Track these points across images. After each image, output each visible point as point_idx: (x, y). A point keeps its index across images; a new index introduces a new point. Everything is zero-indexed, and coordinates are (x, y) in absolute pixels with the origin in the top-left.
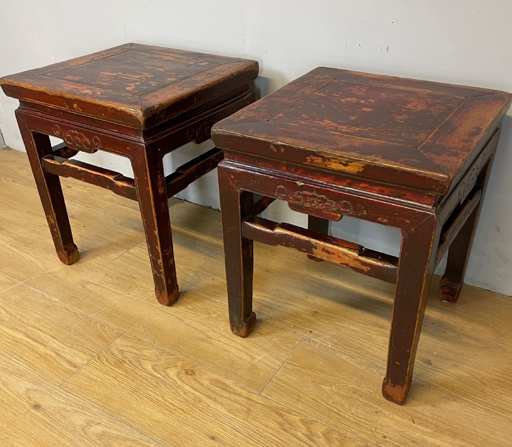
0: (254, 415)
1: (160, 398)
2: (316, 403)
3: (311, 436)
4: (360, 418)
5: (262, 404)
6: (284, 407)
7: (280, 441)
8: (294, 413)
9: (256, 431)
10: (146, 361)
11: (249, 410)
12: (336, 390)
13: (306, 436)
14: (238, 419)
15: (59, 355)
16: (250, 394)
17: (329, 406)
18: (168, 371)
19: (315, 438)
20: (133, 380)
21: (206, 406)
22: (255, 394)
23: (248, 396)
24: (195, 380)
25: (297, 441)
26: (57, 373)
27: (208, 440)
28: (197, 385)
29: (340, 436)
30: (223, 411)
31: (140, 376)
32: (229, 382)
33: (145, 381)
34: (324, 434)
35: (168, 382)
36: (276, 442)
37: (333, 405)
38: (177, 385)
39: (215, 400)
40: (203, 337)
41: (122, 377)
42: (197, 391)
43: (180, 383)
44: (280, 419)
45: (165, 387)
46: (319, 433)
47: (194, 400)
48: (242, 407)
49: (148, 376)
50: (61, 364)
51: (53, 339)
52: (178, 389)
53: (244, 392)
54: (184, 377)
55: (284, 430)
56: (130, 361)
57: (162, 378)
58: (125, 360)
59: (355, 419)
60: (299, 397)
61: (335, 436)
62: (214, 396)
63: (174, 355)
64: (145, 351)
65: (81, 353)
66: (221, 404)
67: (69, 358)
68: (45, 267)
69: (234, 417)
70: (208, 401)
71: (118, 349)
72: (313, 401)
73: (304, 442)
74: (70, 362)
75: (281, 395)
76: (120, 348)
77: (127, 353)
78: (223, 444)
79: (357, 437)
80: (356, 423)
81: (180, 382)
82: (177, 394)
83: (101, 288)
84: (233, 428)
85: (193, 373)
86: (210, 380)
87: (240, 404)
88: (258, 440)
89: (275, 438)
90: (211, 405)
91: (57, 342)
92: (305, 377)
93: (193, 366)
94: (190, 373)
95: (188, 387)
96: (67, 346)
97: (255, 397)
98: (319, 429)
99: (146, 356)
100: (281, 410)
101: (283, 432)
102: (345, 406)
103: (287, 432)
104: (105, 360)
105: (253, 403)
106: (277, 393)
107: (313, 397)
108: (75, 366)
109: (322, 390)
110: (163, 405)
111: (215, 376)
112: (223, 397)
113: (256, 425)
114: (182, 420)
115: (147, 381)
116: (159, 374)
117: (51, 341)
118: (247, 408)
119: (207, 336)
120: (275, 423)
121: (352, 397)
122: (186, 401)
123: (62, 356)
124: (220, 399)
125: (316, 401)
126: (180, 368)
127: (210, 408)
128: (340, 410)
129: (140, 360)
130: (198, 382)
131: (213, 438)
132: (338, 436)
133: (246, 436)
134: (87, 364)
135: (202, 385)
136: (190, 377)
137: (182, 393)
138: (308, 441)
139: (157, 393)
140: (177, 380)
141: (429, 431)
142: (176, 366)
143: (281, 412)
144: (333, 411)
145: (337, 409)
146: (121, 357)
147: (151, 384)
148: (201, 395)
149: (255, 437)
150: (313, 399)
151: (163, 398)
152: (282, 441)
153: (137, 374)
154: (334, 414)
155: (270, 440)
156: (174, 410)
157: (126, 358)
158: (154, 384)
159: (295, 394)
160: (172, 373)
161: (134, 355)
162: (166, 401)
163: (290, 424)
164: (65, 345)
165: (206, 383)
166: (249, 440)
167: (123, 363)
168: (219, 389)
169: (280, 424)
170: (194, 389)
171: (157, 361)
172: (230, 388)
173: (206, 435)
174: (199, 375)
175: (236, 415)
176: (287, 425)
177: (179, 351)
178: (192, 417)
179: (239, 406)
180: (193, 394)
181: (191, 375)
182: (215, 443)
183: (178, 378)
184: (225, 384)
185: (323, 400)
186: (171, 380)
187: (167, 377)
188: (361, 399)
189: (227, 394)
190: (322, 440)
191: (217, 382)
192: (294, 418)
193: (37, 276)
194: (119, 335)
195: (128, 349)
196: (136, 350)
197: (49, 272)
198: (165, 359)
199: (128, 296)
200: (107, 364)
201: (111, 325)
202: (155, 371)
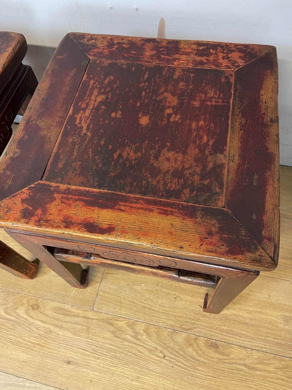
0: (93, 331)
1: (20, 340)
2: (134, 304)
3: (136, 335)
4: (166, 307)
5: (96, 319)
6: (112, 316)
7: (116, 348)
8: (121, 319)
9: (97, 345)
11: (88, 328)
12: (145, 288)
13: (133, 337)
14: (82, 339)
16: (85, 312)
17: (143, 305)
18: (18, 311)
19: (139, 337)
21: (56, 335)
22: (89, 311)
23: (84, 315)
24: (41, 312)
25: (128, 343)
27: (66, 366)
28: (44, 318)
29: (156, 329)
30: (70, 335)
32: (67, 307)
33: (3, 327)
34: (145, 331)
35: (21, 322)
36: (114, 349)
37: (146, 302)
38: (29, 323)
39: (61, 327)
42: (45, 323)
44: (112, 329)
45: (20, 328)
46: (141, 331)
47: (46, 333)
48: (83, 327)
49: (4, 321)
52: (30, 326)
53: (80, 312)
54: (32, 313)
55: (117, 337)
57: (16, 319)
59: (163, 310)
60: (121, 303)
61: (152, 330)
62: (60, 323)
63: (19, 293)
66: (67, 329)
69: (80, 338)
70: (55, 330)
72: (132, 304)
73: (133, 343)
75: (108, 306)
78: (77, 366)
79: (167, 326)
80: (164, 313)
81: (30, 318)
82: (31, 331)
84: (81, 348)
85: (38, 307)
86: (53, 310)
87: (80, 324)
88: (101, 353)
89: (112, 347)
90: (59, 333)
92: (121, 283)
93: (37, 300)
94: (36, 307)
95: (38, 322)
97: (90, 315)
98: (140, 328)
100: (111, 319)
102: (154, 300)
103: (119, 338)
105: (90, 320)
106: (104, 304)
107: (130, 299)
109: (135, 290)
110: (24, 345)
111: (56, 304)
112: (66, 322)
113: (97, 340)
114: (42, 355)
115: (5, 326)
116: (12, 316)
120: (109, 333)
121: (157, 290)
122: (40, 335)
124: (65, 325)
125: (133, 302)
126: (26, 305)
127: (59, 336)
128: (151, 305)
130: (44, 314)
131: (69, 363)
132: (155, 329)
133: (91, 353)
135: (48, 316)
137: (34, 329)
138: (135, 341)
139: (16, 335)
140: (27, 317)
142: (23, 304)
143: (112, 321)
144: (147, 308)
145: (149, 305)
147: (9, 328)
148: (50, 326)
149: (99, 351)
150: (131, 301)
151: (22, 338)
152: (118, 347)
154: (148, 310)
155: (110, 350)
156: (33, 347)
158: (11, 327)
159: (117, 301)
160: (21, 311)
162: (24, 340)
163: (120, 330)
165: (50, 313)
166: (95, 355)
168: (62, 316)
169: (113, 332)
170: (43, 322)
171: (7, 304)
172: (69, 311)
173: (63, 361)
174: (43, 307)
175: (80, 336)
176: (118, 332)
177: (21, 289)
178: (49, 348)
179: (80, 327)
180: (44, 327)
181: (37, 309)
182: (71, 367)
183: (27, 315)
184: (64, 309)
185: (138, 300)
186: (23, 319)
187: (19, 317)
188: (163, 290)
189: (68, 319)
190: (145, 337)
191: (58, 310)
192: (122, 324)
198: (12, 300)
202: (8, 314)
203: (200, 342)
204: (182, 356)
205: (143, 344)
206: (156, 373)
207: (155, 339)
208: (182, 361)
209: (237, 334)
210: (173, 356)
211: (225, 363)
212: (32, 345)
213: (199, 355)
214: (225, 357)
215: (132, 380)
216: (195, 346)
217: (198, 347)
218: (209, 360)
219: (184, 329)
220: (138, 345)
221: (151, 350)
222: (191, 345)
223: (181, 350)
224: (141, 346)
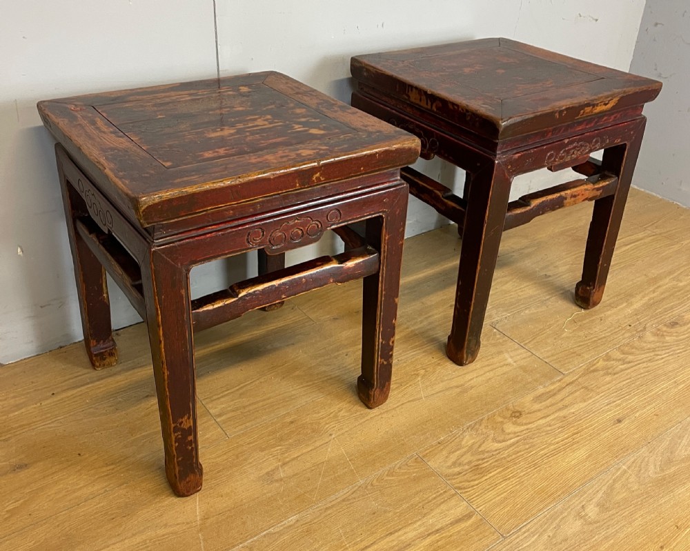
0: (592, 386)
1: (552, 447)
2: (585, 346)
3: (623, 361)
4: (606, 329)
5: (580, 377)
6: (585, 366)
8: (595, 362)
10: (484, 445)
11: (586, 388)
12: (570, 331)
13: (623, 364)
14: (596, 398)
15: (437, 531)
16: (562, 381)
17: (591, 341)
19: (627, 360)
20: (515, 464)
21: (574, 414)
22: (563, 378)
23: (566, 384)
24: (529, 413)
25: (629, 371)
26: (476, 539)
27: (621, 425)
28: (539, 414)
29: (627, 346)
30: (583, 405)
31: (509, 456)
32: (541, 390)
34: (623, 354)
35: (527, 435)
37: (589, 338)
38: (535, 429)
39: (566, 406)
40: (458, 390)
41: (506, 472)
42: (548, 416)
43: (533, 426)
44: (602, 373)
45: (536, 439)
46: (622, 356)
47: (563, 421)
48: (581, 391)
49: (513, 447)
50: (459, 532)
51: (396, 534)
52: (541, 430)
53: (558, 384)
54: (522, 420)
55: (615, 374)
56: (479, 460)
58: (473, 464)
59: (608, 332)
60: (574, 352)
61: (626, 349)
62: (560, 405)
63: (483, 419)
64: (464, 442)
65: (442, 507)
66: (572, 404)
67: (448, 520)
68: (178, 524)
69: (593, 400)
70: (566, 412)
71: (449, 467)
74: (458, 521)
75: (568, 362)
76: (449, 463)
77: (462, 459)
79: (629, 338)
80: (613, 333)
81: (529, 425)
82: (550, 432)
83: (294, 462)
85: (519, 411)
86: (534, 402)
87: (576, 391)
90: (572, 411)
91: (407, 529)
93: (508, 409)
94: (517, 414)
95: (540, 421)
96: (420, 519)
97: (569, 379)
98: (617, 355)
99: (473, 444)
100: (589, 368)
101: (616, 376)
102: (591, 332)
103: (617, 373)
104: (467, 484)
105: (576, 382)
106: (565, 364)
107: (576, 345)
108: (469, 516)
109: (568, 338)
110: (563, 447)
111: (530, 397)
112: (562, 400)
115: (521, 451)
116: (511, 439)
117: (399, 536)
119: (457, 387)
120: (606, 377)
121: (581, 326)
122: (562, 427)
123: (442, 528)
124: (566, 402)
125: (581, 345)
126: (507, 420)
127: (577, 413)
128: (596, 337)
129: (480, 450)
130: (535, 411)
131: (619, 421)
134: (469, 502)
135: (539, 411)
136: (524, 416)
139: (543, 447)
140: (526, 427)
141: (625, 305)
142: (503, 423)
143: (592, 369)
144: (597, 340)
145: (594, 338)
146: (468, 467)
147: (527, 449)
148: (556, 415)
149: (622, 393)
150: (579, 346)
151: (553, 444)
153: (506, 458)
155: (626, 386)
156: (574, 439)
157: (470, 462)
158: (528, 447)
159: (570, 354)
160: (510, 428)
161: (468, 454)
162: (557, 443)
164: (418, 521)
166: (625, 398)
167: (481, 466)
168: (550, 399)
169: (607, 374)
170: (544, 417)
171: (488, 436)
172: (550, 392)
173: (614, 424)
174: (523, 408)
175: (591, 398)
176: (610, 371)
177: (477, 414)
178: (586, 428)
179: (579, 392)
180: (553, 420)
181: (521, 414)
182: (626, 422)
183: (523, 425)
184: (543, 394)
185: (581, 341)
186: (524, 432)
187: (519, 434)
189: (559, 397)
190: (630, 357)
191: (538, 399)
192: (601, 364)
193: (198, 538)
194: (420, 460)
195: (453, 458)
196: (458, 450)
197: (201, 520)
198: (485, 428)
199: (333, 436)
200: (477, 482)
201: (393, 464)
202: (504, 441)
203: (664, 329)
204: (670, 345)
205: (638, 362)
206: (677, 369)
207: (638, 352)
208: (676, 348)
210: (667, 351)
212: (570, 439)
213: (678, 336)
215: (675, 387)
216: (665, 334)
217: (668, 333)
218: (686, 334)
219: (641, 331)
220: (636, 365)
221: (649, 360)
222: (663, 335)
223: (663, 343)
224: (639, 364)
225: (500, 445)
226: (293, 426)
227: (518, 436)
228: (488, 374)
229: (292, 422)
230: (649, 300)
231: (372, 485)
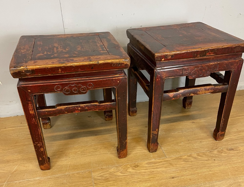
0: (174, 164)
4: (199, 146)
5: (171, 160)
6: (178, 156)
8: (183, 156)
9: (181, 167)
10: (116, 173)
11: (171, 164)
12: (184, 143)
13: (195, 159)
14: (171, 168)
16: (164, 159)
18: (128, 171)
19: (197, 158)
20: (121, 181)
23: (164, 161)
24: (141, 167)
25: (194, 162)
27: (173, 179)
28: (145, 168)
30: (164, 169)
35: (134, 173)
37: (189, 147)
39: (157, 168)
41: (115, 183)
42: (147, 169)
43: (139, 171)
44: (182, 160)
45: (136, 176)
46: (196, 156)
47: (151, 173)
49: (124, 176)
52: (141, 173)
53: (161, 160)
54: (137, 169)
55: (187, 162)
56: (110, 177)
58: (107, 178)
60: (178, 151)
61: (201, 154)
63: (123, 165)
64: (110, 170)
68: (7, 171)
69: (169, 168)
70: (155, 170)
71: (98, 176)
75: (173, 154)
77: (104, 175)
78: (178, 177)
80: (200, 148)
82: (143, 175)
87: (166, 164)
90: (158, 170)
92: (171, 145)
93: (135, 164)
94: (137, 166)
95: (143, 170)
97: (167, 159)
99: (113, 172)
102: (192, 145)
103: (189, 162)
104: (99, 183)
105: (169, 161)
106: (170, 154)
107: (181, 149)
109: (180, 146)
110: (143, 181)
111: (146, 162)
113: (178, 166)
115: (126, 178)
116: (127, 173)
118: (169, 163)
120: (182, 162)
121: (190, 142)
122: (149, 174)
124: (159, 167)
125: (183, 149)
126: (131, 167)
128: (192, 147)
129: (113, 174)
131: (173, 178)
136: (138, 167)
137: (144, 173)
138: (197, 160)
139: (136, 179)
140: (136, 171)
142: (129, 168)
143: (179, 158)
144: (192, 149)
146: (104, 178)
147: (129, 178)
148: (151, 170)
149: (184, 169)
151: (140, 179)
152: (191, 165)
153: (119, 179)
155: (188, 167)
156: (149, 179)
157: (106, 177)
159: (176, 151)
160: (130, 170)
161: (108, 174)
162: (142, 179)
163: (186, 159)
165: (147, 165)
166: (183, 171)
167: (108, 179)
168: (153, 164)
170: (146, 170)
171: (120, 171)
172: (155, 162)
173: (170, 178)
174: (141, 165)
177: (122, 163)
178: (157, 177)
179: (166, 165)
182: (175, 179)
183: (135, 170)
184: (152, 162)
185: (185, 148)
187: (131, 173)
188: (193, 141)
189: (157, 164)
190: (199, 157)
191: (149, 163)
192: (185, 157)
193: (9, 176)
194: (90, 172)
195: (102, 174)
196: (106, 172)
197: (14, 171)
198: (121, 168)
199: (70, 158)
200: (103, 183)
201: (81, 171)
202: (124, 173)
203: (225, 151)
204: (222, 157)
206: (216, 166)
207: (205, 156)
208: (223, 158)
209: (237, 143)
210: (218, 159)
211: (241, 153)
213: (228, 154)
214: (239, 151)
215: (209, 172)
217: (225, 152)
218: (234, 154)
219: (214, 149)
220: (199, 161)
221: (206, 160)
222: (222, 153)
223: (219, 155)
224: (201, 160)
225: (121, 174)
226: (61, 152)
227: (130, 173)
228: (138, 151)
229: (61, 151)
230: (229, 139)
231: (69, 175)
